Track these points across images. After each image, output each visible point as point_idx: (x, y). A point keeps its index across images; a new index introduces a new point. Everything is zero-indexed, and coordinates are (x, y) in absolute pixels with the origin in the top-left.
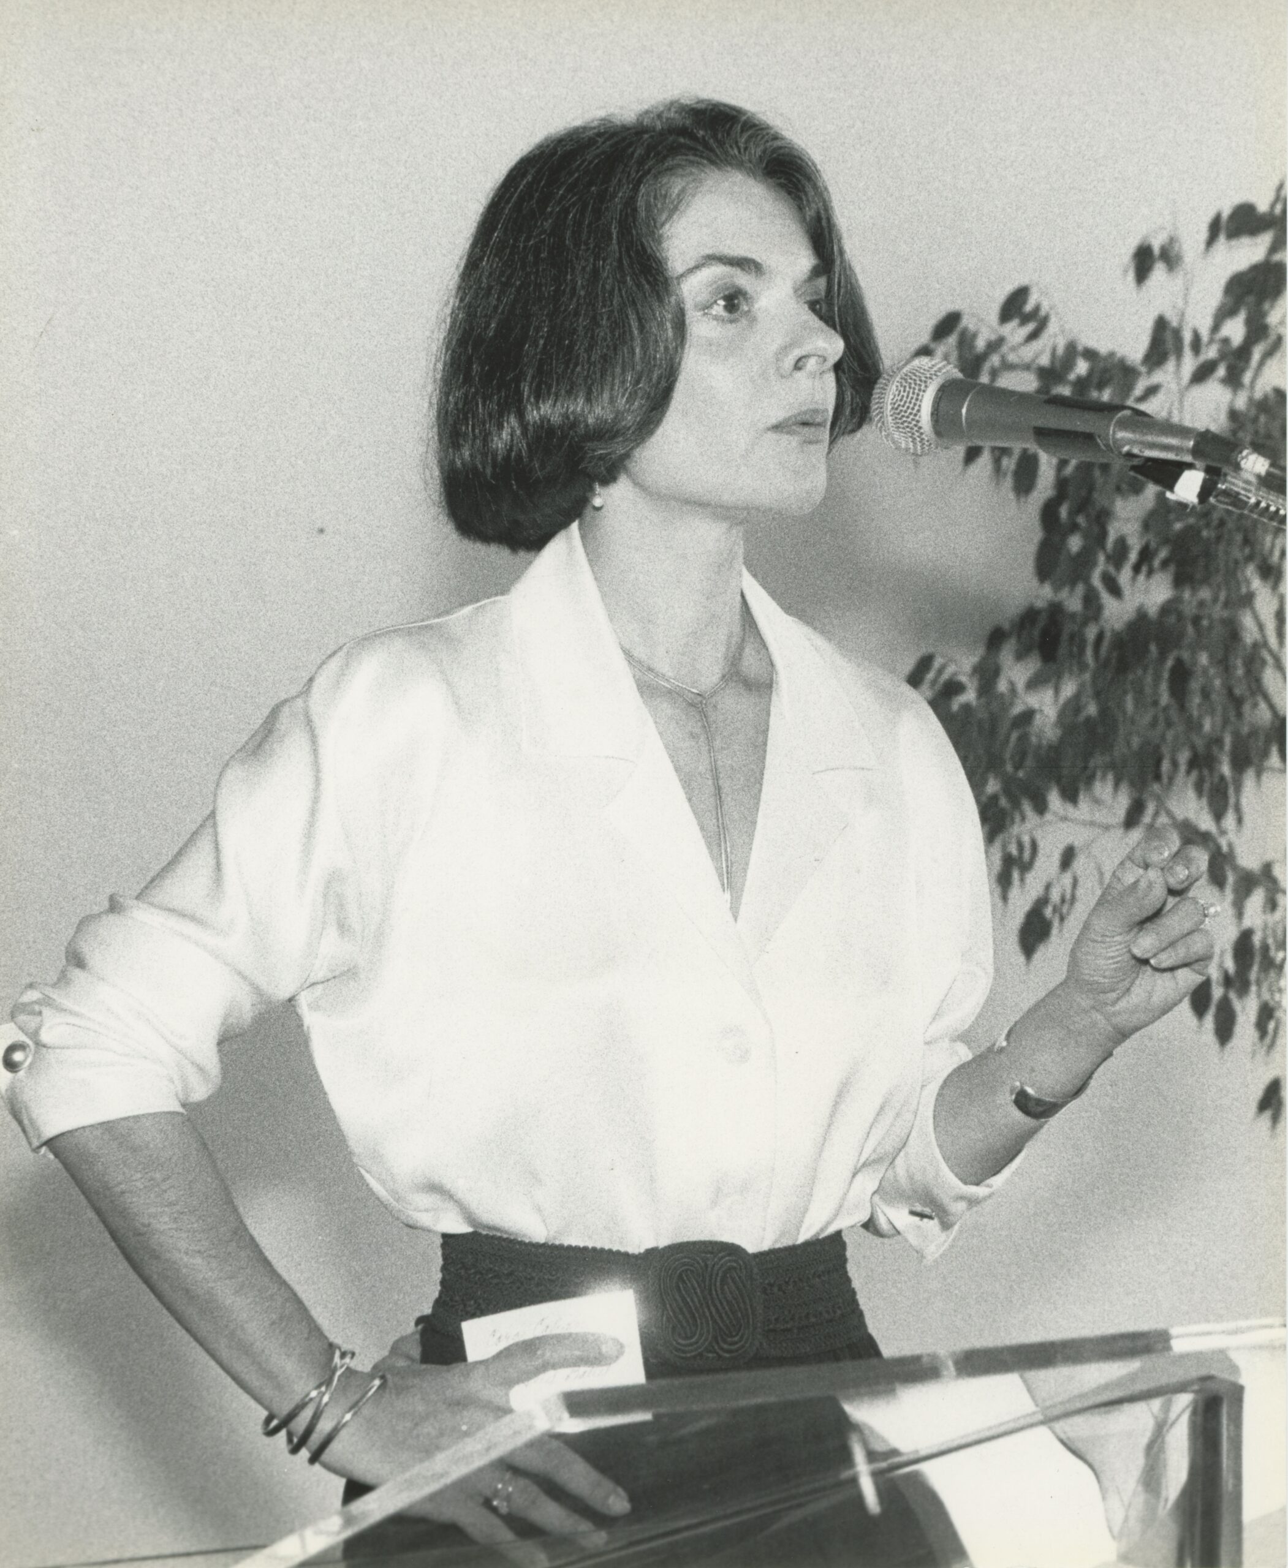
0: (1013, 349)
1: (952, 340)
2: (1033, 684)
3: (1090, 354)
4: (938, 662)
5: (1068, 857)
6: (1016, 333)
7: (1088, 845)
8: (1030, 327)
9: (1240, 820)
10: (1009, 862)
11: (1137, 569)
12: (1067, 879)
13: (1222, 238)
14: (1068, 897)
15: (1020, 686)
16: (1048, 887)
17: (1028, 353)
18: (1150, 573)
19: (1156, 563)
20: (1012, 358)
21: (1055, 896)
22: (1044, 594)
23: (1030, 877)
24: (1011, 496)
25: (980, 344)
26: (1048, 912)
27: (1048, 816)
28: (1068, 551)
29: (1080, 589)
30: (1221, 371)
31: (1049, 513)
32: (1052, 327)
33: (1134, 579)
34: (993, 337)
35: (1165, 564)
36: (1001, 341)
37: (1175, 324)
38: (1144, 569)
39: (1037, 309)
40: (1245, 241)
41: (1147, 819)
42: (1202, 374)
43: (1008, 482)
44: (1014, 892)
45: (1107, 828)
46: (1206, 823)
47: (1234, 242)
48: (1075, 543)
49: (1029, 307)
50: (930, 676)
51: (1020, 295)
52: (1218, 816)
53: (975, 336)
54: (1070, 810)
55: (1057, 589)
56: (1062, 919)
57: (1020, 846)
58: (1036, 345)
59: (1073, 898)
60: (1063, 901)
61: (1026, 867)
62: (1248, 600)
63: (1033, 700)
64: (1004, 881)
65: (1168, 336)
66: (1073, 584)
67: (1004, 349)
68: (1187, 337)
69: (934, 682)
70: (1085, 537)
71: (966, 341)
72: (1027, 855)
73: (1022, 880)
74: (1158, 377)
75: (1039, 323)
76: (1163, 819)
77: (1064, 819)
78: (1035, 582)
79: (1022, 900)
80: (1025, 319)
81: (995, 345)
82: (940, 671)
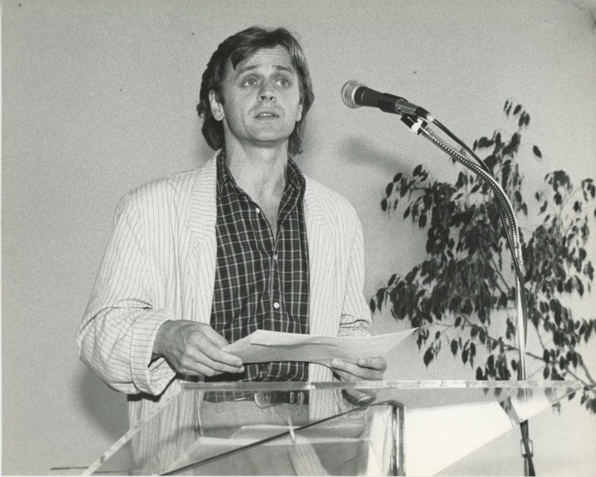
0: (417, 183)
1: (400, 181)
2: (425, 283)
3: (440, 184)
4: (397, 277)
5: (438, 335)
6: (418, 178)
7: (444, 332)
8: (422, 177)
9: (489, 323)
10: (420, 337)
11: (458, 249)
12: (438, 341)
13: (477, 148)
14: (438, 346)
15: (421, 282)
16: (432, 344)
17: (422, 184)
18: (462, 250)
19: (463, 247)
20: (417, 186)
21: (434, 346)
22: (429, 257)
23: (427, 341)
24: (418, 227)
25: (408, 182)
26: (432, 352)
27: (433, 323)
28: (436, 244)
29: (440, 255)
30: (481, 189)
31: (430, 233)
32: (429, 177)
33: (457, 252)
34: (412, 180)
35: (466, 248)
36: (414, 181)
37: (465, 174)
38: (460, 249)
39: (424, 171)
40: (484, 148)
41: (462, 323)
42: (474, 190)
43: (417, 223)
44: (423, 346)
45: (450, 326)
46: (480, 324)
47: (481, 149)
48: (438, 242)
49: (422, 171)
50: (395, 281)
51: (420, 167)
52: (483, 321)
53: (406, 180)
54: (439, 322)
55: (433, 255)
56: (437, 354)
57: (424, 332)
58: (424, 182)
59: (440, 347)
60: (437, 348)
61: (426, 338)
62: (490, 256)
63: (425, 287)
64: (419, 343)
65: (463, 179)
66: (438, 254)
67: (415, 184)
68: (469, 178)
69: (396, 282)
70: (442, 240)
71: (403, 181)
72: (426, 335)
73: (425, 343)
74: (461, 191)
75: (425, 175)
76: (467, 323)
77: (437, 324)
78: (427, 253)
79: (424, 348)
80: (421, 175)
81: (413, 182)
82: (398, 279)
